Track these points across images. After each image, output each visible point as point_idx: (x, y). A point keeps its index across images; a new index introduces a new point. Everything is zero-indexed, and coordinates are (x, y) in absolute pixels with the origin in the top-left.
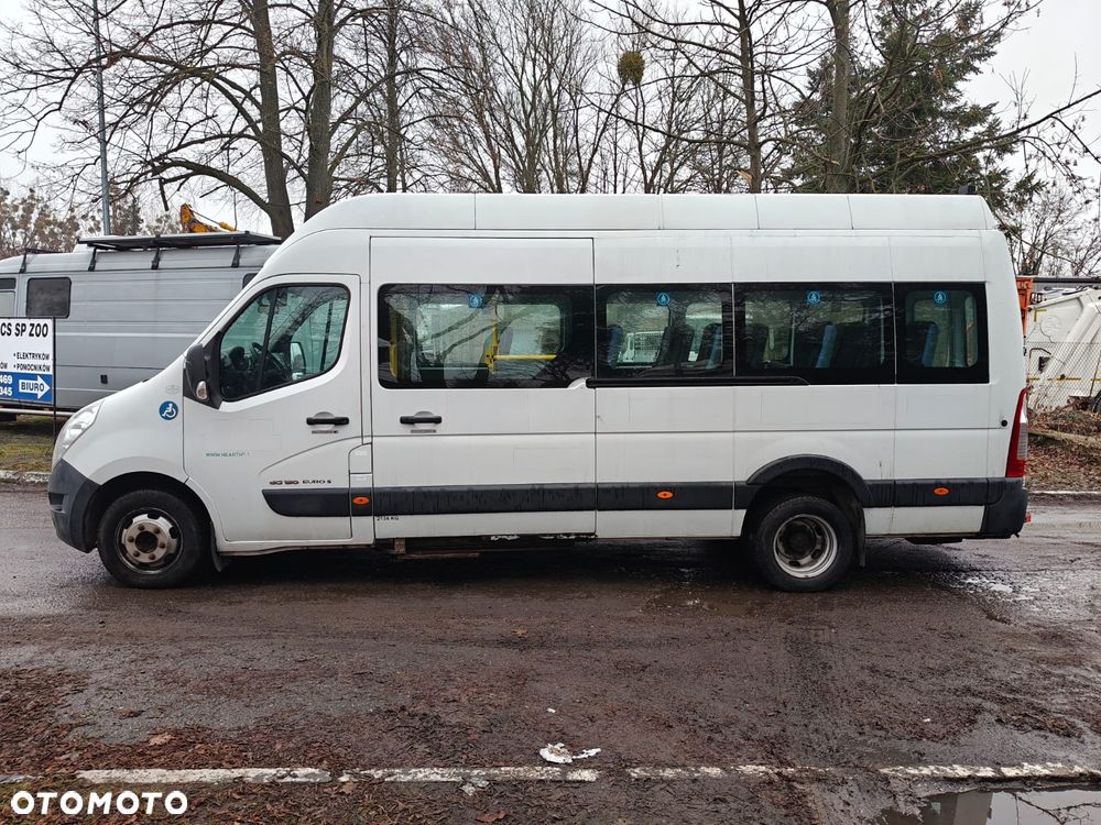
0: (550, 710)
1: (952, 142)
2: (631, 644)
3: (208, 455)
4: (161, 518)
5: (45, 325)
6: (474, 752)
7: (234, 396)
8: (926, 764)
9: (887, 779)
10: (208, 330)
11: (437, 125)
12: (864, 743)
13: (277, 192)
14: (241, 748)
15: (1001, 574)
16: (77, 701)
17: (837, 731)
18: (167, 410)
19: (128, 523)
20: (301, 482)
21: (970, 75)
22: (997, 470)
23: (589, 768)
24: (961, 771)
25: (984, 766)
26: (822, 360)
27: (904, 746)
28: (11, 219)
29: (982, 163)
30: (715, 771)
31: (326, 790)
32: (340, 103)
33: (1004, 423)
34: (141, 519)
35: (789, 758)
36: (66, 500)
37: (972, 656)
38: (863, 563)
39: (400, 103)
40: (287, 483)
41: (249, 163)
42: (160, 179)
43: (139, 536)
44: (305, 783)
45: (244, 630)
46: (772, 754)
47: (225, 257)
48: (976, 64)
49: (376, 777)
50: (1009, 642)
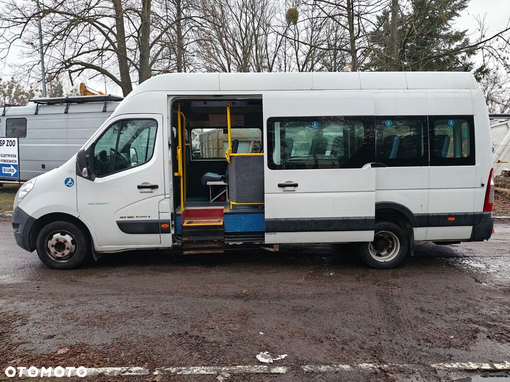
0: (261, 333)
1: (446, 50)
2: (300, 297)
3: (89, 204)
4: (67, 235)
5: (14, 141)
6: (223, 357)
7: (101, 175)
8: (454, 362)
9: (435, 370)
10: (88, 142)
11: (201, 44)
12: (421, 350)
13: (125, 76)
14: (104, 355)
15: (479, 259)
16: (22, 330)
17: (407, 343)
18: (68, 182)
19: (51, 238)
20: (135, 217)
21: (455, 18)
22: (479, 208)
23: (282, 366)
24: (473, 366)
25: (485, 363)
26: (393, 155)
27: (442, 351)
28: (3, 92)
29: (460, 59)
30: (346, 367)
31: (146, 380)
32: (154, 33)
33: (483, 185)
34: (57, 236)
35: (384, 359)
36: (20, 226)
37: (470, 302)
38: (412, 255)
39: (183, 34)
40: (128, 217)
41: (111, 62)
42: (69, 71)
43: (56, 244)
44: (136, 376)
45: (108, 291)
46: (375, 356)
47: (99, 107)
48: (458, 12)
49: (172, 372)
50: (487, 294)
